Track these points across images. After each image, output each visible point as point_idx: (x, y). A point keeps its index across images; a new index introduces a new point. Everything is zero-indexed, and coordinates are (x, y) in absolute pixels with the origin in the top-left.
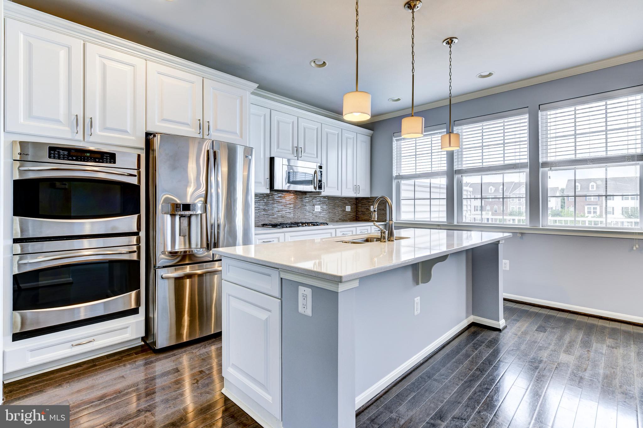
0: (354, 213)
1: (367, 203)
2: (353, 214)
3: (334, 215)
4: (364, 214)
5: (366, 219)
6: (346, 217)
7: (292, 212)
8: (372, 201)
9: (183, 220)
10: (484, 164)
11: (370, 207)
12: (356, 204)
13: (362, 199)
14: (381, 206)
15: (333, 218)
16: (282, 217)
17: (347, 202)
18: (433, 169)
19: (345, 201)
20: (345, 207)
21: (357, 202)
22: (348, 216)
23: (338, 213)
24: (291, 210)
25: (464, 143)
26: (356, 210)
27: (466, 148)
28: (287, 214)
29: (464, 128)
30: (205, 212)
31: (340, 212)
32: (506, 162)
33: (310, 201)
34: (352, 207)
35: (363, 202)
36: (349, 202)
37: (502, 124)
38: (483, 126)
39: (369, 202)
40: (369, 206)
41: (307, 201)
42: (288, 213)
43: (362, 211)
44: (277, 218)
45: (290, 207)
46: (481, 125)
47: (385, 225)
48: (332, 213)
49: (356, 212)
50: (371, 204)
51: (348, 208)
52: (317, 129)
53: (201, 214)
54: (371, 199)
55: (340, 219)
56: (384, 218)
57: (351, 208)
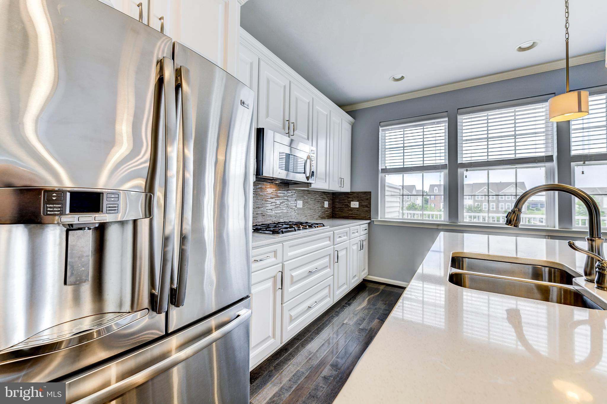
0: (331, 209)
1: (346, 198)
2: (330, 211)
3: (314, 212)
4: (341, 210)
5: (345, 216)
6: (324, 214)
7: (274, 208)
8: (353, 197)
9: (79, 237)
10: (490, 157)
11: (350, 203)
12: (332, 200)
13: (339, 194)
14: (364, 202)
15: (313, 215)
16: (262, 216)
17: (325, 196)
18: (425, 162)
19: (324, 196)
20: (324, 203)
21: (333, 197)
22: (326, 213)
23: (318, 210)
24: (273, 205)
25: (464, 135)
26: (333, 206)
27: (467, 140)
28: (268, 211)
29: (463, 118)
30: (148, 216)
31: (320, 208)
32: (518, 156)
33: (292, 195)
34: (330, 202)
35: (341, 198)
36: (327, 197)
37: (513, 114)
38: (488, 116)
39: (349, 198)
40: (348, 202)
41: (290, 194)
42: (269, 209)
43: (339, 207)
44: (256, 217)
45: (272, 203)
46: (486, 114)
47: (369, 223)
48: (313, 209)
49: (333, 209)
50: (351, 199)
51: (326, 204)
52: (309, 103)
53: (135, 222)
54: (351, 195)
55: (319, 217)
56: (368, 215)
57: (328, 204)
